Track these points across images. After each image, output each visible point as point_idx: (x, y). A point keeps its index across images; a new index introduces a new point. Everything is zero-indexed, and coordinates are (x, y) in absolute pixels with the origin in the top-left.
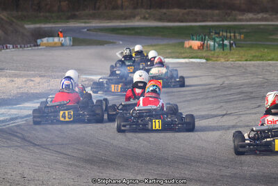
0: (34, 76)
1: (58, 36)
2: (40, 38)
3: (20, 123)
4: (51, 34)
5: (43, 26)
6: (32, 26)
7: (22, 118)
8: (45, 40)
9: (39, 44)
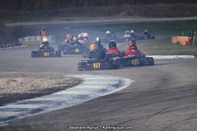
0: (16, 76)
1: (40, 34)
2: (22, 37)
3: (3, 125)
4: (32, 32)
5: (24, 24)
6: (13, 24)
7: (4, 120)
8: (27, 38)
9: (20, 43)
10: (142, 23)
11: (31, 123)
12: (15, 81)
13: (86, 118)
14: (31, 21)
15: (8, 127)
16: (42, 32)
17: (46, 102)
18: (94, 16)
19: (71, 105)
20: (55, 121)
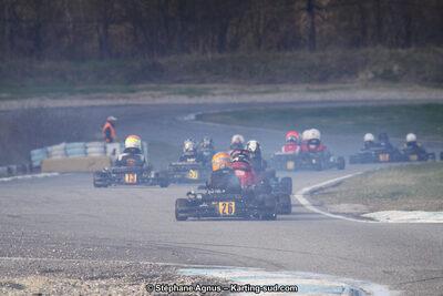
0: (23, 272)
2: (41, 146)
4: (74, 130)
5: (50, 103)
8: (57, 150)
9: (36, 164)
12: (19, 287)
14: (72, 93)
18: (272, 81)
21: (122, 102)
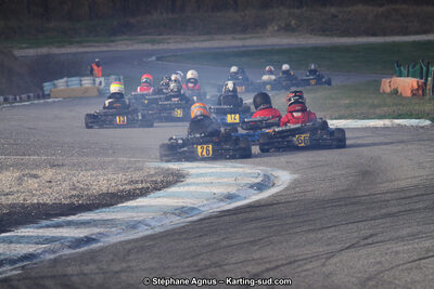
0: (37, 166)
1: (91, 73)
2: (50, 80)
3: (9, 274)
4: (74, 68)
5: (55, 51)
6: (32, 52)
7: (12, 261)
8: (61, 83)
9: (47, 93)
10: (315, 49)
11: (70, 270)
13: (193, 257)
14: (71, 43)
15: (19, 278)
16: (95, 68)
17: (104, 223)
18: (209, 33)
19: (158, 230)
20: (124, 265)
21: (105, 49)
